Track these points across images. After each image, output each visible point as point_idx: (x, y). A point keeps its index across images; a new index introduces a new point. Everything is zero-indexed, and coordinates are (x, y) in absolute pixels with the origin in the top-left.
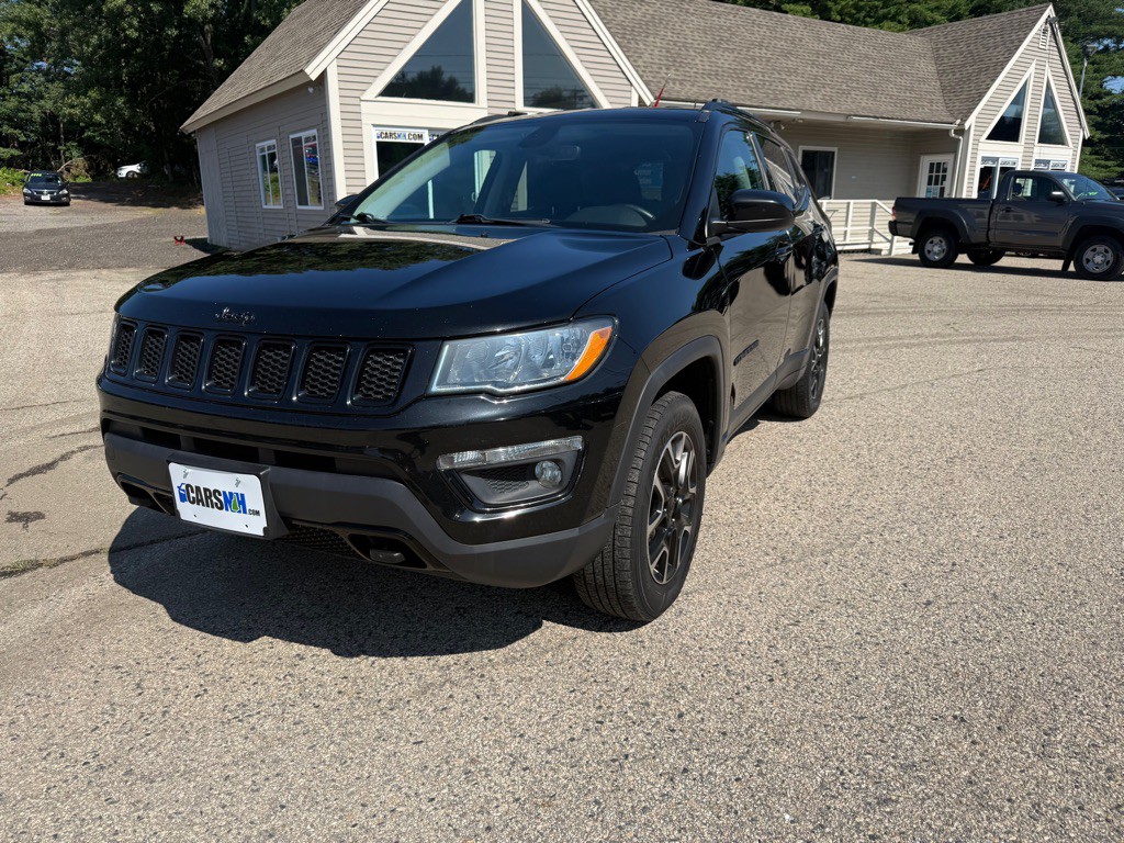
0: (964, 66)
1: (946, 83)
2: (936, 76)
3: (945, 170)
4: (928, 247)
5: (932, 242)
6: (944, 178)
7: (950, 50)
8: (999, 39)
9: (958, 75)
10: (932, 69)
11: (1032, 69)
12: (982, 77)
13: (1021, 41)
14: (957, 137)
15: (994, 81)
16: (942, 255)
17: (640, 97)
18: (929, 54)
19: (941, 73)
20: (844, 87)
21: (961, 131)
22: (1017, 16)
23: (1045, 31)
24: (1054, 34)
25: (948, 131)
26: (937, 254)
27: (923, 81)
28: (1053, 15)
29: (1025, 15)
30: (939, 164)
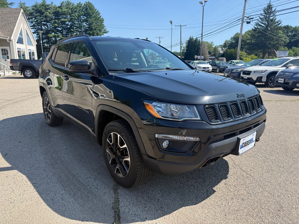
3: (7, 51)
4: (26, 73)
5: (27, 72)
6: (7, 53)
8: (10, 15)
11: (22, 25)
13: (18, 17)
14: (9, 42)
15: (14, 27)
16: (31, 75)
21: (10, 40)
23: (22, 15)
24: (24, 17)
25: (6, 40)
26: (29, 75)
28: (23, 12)
30: (4, 49)
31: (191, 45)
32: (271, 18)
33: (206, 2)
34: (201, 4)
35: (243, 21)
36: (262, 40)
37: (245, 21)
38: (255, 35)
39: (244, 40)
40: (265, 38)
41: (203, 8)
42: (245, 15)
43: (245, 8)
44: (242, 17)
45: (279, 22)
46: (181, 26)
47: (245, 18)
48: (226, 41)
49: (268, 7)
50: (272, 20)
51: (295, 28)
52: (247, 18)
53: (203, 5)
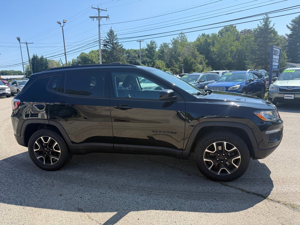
31: (37, 63)
32: (115, 42)
33: (65, 22)
34: (59, 24)
35: (100, 43)
36: (112, 60)
37: (101, 43)
38: (105, 56)
39: (90, 59)
40: (113, 59)
41: (63, 29)
42: (101, 39)
43: (99, 32)
44: (98, 39)
45: (121, 46)
46: (26, 43)
47: (101, 41)
48: (73, 60)
49: (110, 32)
50: (116, 43)
51: (128, 51)
52: (103, 41)
53: (62, 25)
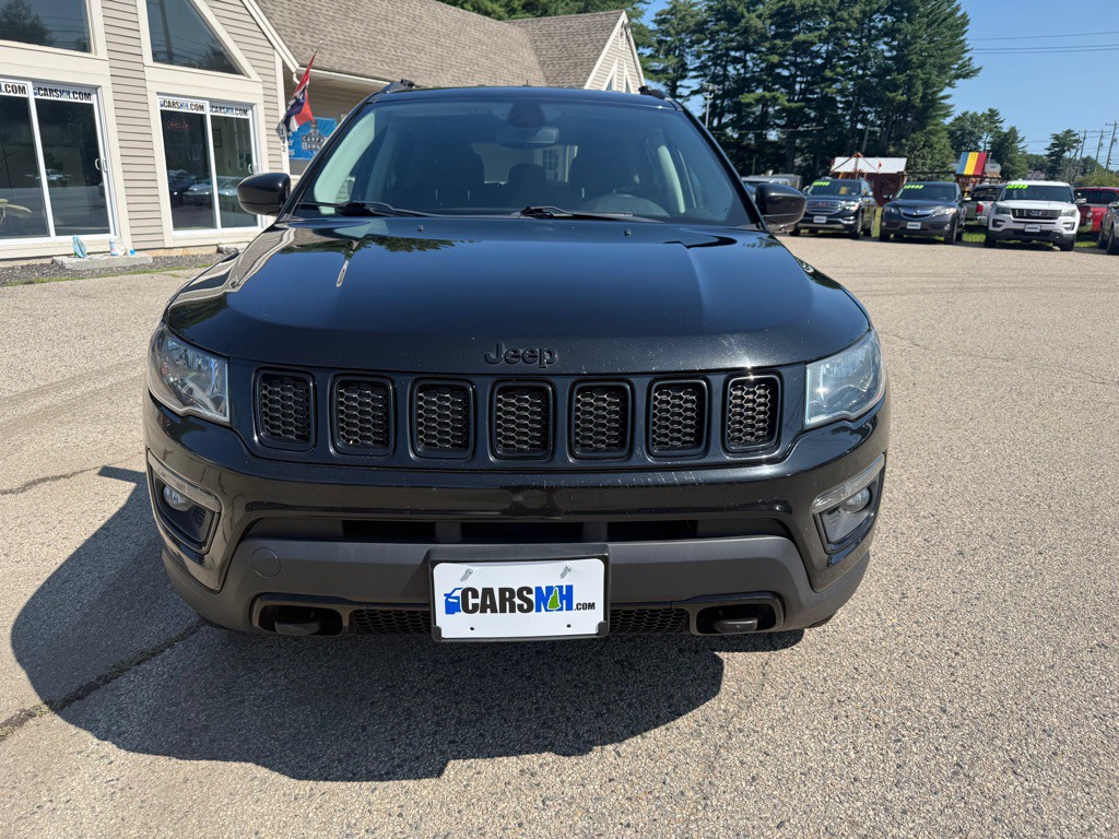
0: (560, 59)
1: (548, 73)
2: (538, 67)
6: (556, 164)
7: (546, 43)
8: (586, 37)
9: (557, 67)
10: (534, 59)
11: (615, 68)
12: (579, 71)
13: (606, 41)
15: (588, 75)
17: (284, 62)
18: (529, 45)
19: (542, 64)
20: (468, 69)
22: (598, 18)
23: (622, 34)
24: (627, 37)
27: (529, 69)
28: (626, 21)
29: (604, 18)
